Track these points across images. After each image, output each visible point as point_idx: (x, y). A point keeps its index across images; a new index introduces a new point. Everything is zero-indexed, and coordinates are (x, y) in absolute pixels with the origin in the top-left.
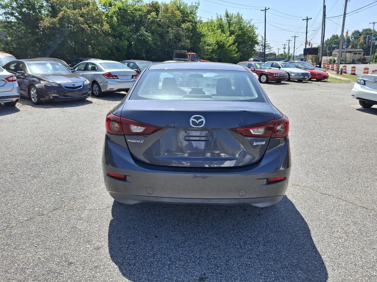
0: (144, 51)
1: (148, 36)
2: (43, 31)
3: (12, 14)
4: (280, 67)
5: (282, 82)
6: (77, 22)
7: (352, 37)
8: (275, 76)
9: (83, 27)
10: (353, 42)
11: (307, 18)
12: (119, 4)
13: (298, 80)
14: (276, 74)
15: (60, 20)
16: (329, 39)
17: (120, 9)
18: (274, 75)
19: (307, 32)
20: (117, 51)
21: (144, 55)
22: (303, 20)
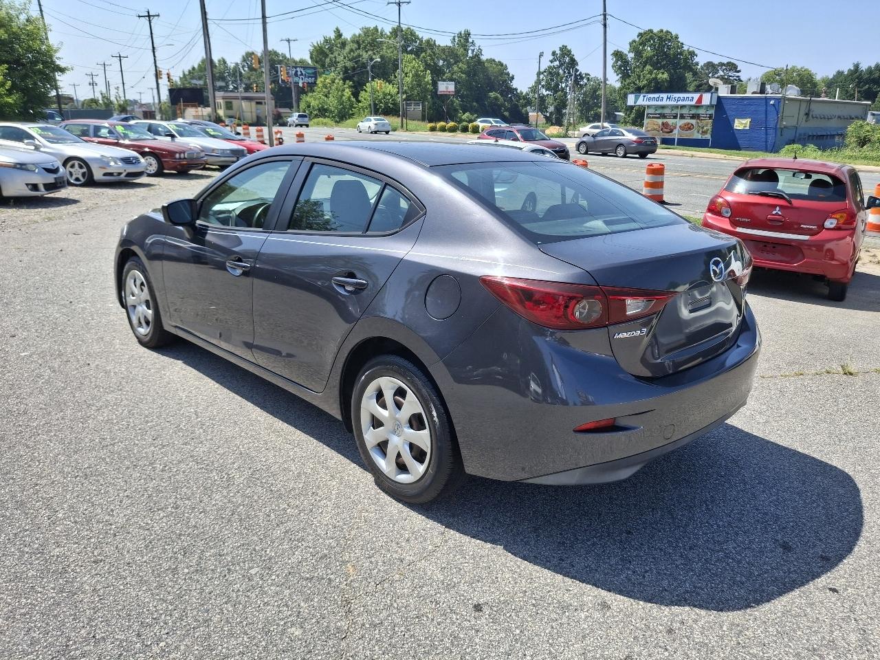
4: (173, 136)
5: (192, 172)
7: (243, 67)
8: (180, 158)
10: (249, 78)
11: (148, 12)
13: (219, 166)
14: (180, 153)
16: (196, 66)
18: (177, 156)
19: (153, 48)
22: (139, 16)
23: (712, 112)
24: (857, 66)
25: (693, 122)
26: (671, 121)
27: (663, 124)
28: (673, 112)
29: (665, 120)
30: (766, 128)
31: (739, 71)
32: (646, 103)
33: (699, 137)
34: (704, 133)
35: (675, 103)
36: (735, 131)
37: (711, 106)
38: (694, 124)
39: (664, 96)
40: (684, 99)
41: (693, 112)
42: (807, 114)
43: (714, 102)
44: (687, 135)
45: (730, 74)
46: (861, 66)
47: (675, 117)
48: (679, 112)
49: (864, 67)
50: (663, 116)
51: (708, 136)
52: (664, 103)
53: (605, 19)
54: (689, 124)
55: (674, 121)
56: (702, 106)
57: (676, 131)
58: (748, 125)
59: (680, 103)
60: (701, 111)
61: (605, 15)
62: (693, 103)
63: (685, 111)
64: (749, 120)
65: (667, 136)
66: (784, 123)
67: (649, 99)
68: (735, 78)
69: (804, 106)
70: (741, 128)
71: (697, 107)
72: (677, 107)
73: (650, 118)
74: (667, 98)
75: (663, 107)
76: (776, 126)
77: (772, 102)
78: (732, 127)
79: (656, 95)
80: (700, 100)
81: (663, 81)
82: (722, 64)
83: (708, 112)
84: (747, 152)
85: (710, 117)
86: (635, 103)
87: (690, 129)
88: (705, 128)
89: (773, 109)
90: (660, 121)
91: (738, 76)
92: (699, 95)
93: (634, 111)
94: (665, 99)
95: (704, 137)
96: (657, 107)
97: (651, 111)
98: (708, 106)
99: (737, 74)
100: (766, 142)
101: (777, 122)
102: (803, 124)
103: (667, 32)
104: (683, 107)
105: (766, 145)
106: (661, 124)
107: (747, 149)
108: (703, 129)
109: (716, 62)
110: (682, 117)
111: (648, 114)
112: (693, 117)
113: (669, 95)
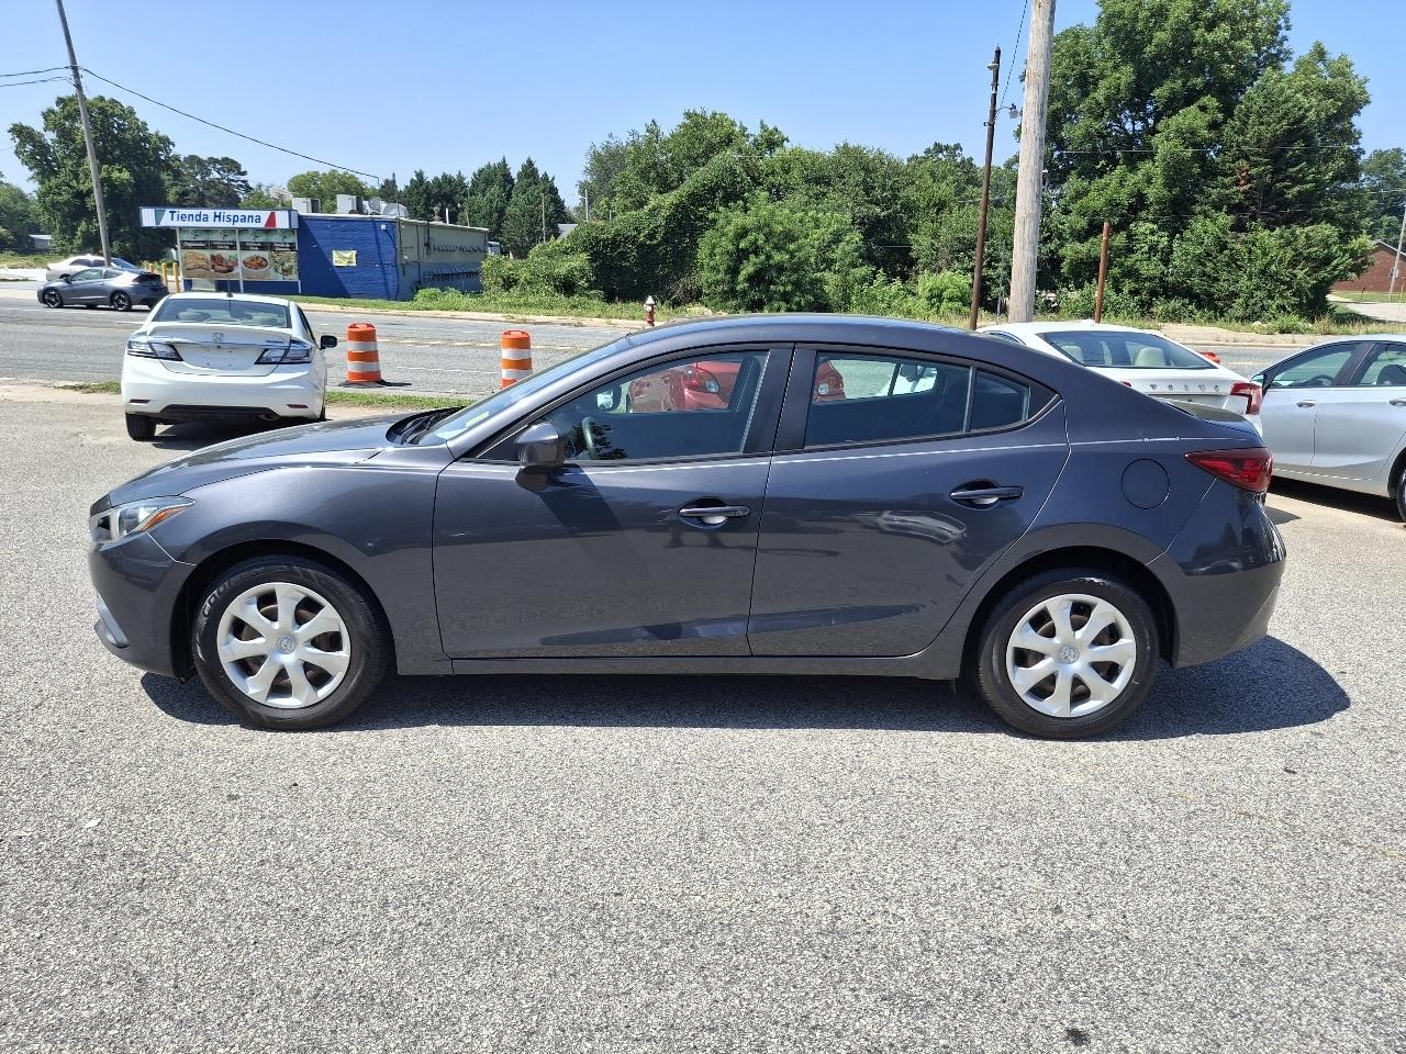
23: (293, 239)
24: (420, 175)
25: (265, 254)
26: (226, 254)
27: (213, 258)
28: (228, 239)
29: (216, 253)
30: (381, 263)
31: (244, 173)
32: (177, 223)
33: (280, 278)
34: (286, 272)
35: (230, 225)
36: (337, 271)
37: (291, 230)
38: (267, 257)
39: (210, 213)
40: (244, 219)
41: (262, 238)
42: (427, 245)
43: (295, 225)
44: (258, 275)
45: (231, 177)
46: (425, 175)
47: (233, 247)
48: (237, 239)
49: (429, 177)
50: (211, 245)
51: (294, 277)
52: (210, 224)
53: (77, 76)
54: (257, 258)
55: (232, 253)
56: (276, 230)
57: (238, 270)
58: (354, 260)
59: (239, 225)
60: (275, 239)
61: (75, 69)
62: (262, 225)
63: (247, 238)
64: (354, 252)
65: (224, 277)
66: (406, 257)
67: (183, 217)
68: (240, 183)
69: (421, 231)
70: (344, 264)
71: (266, 231)
72: (232, 231)
73: (187, 248)
74: (216, 216)
75: (208, 231)
76: (395, 261)
77: (383, 227)
78: (328, 263)
79: (195, 212)
80: (272, 220)
81: (122, 184)
82: (213, 161)
83: (286, 240)
84: (361, 301)
85: (292, 247)
86: (158, 223)
87: (260, 265)
88: (287, 265)
89: (386, 236)
90: (207, 254)
91: (243, 181)
92: (269, 213)
93: (79, 233)
94: (211, 217)
95: (287, 278)
96: (197, 231)
97: (187, 237)
98: (284, 231)
99: (243, 178)
100: (386, 285)
101: (396, 256)
102: (425, 259)
103: (113, 101)
104: (242, 231)
105: (387, 291)
106: (209, 257)
107: (360, 295)
108: (285, 265)
109: (204, 156)
110: (244, 247)
111: (182, 242)
112: (263, 247)
113: (218, 212)
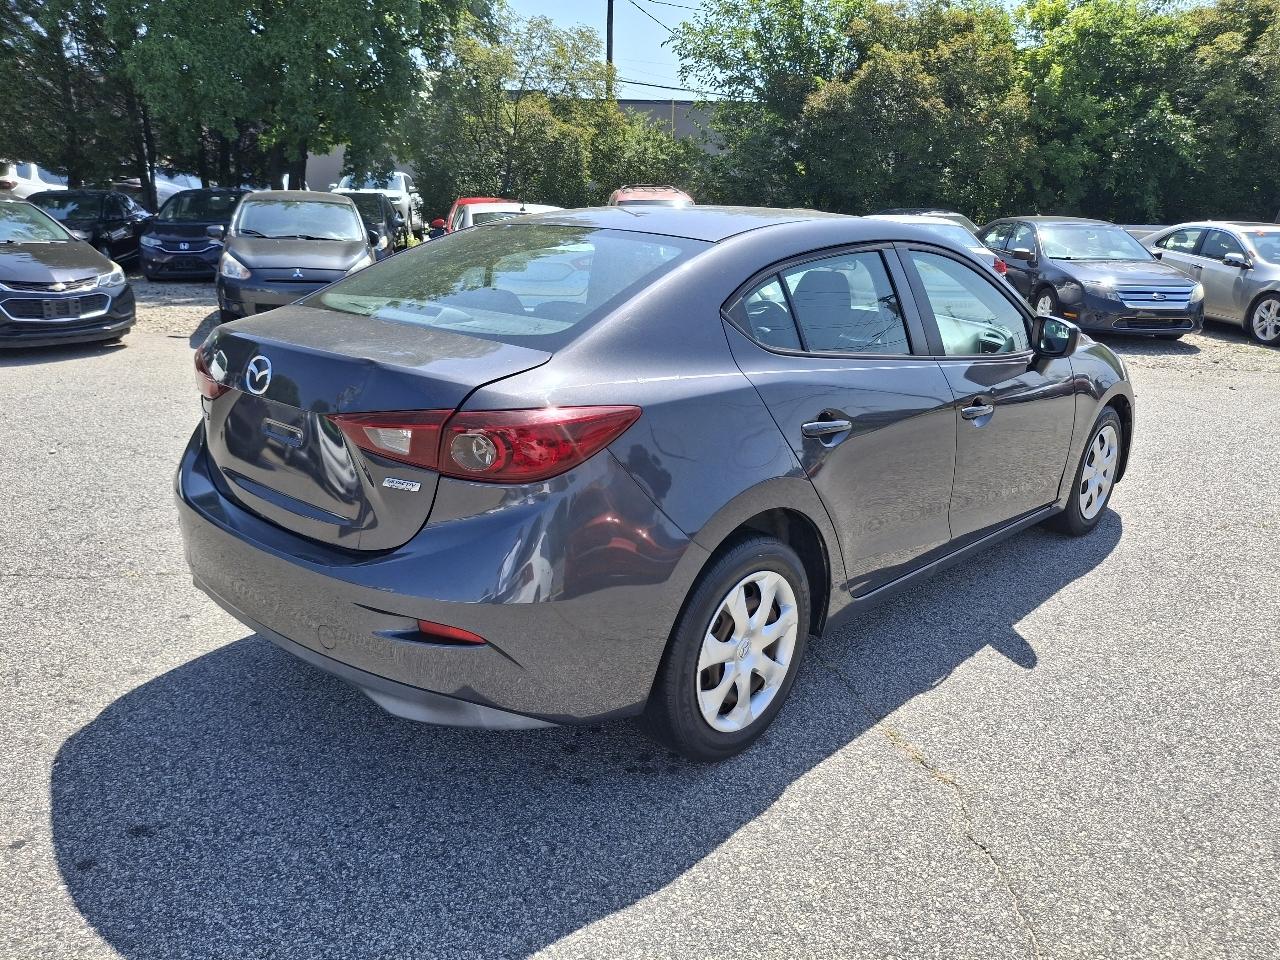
0: (1152, 184)
1: (1183, 128)
2: (808, 125)
3: (743, 79)
6: (911, 90)
9: (927, 105)
12: (1082, 16)
15: (860, 87)
17: (1083, 34)
20: (1046, 184)
21: (1151, 201)
